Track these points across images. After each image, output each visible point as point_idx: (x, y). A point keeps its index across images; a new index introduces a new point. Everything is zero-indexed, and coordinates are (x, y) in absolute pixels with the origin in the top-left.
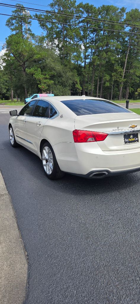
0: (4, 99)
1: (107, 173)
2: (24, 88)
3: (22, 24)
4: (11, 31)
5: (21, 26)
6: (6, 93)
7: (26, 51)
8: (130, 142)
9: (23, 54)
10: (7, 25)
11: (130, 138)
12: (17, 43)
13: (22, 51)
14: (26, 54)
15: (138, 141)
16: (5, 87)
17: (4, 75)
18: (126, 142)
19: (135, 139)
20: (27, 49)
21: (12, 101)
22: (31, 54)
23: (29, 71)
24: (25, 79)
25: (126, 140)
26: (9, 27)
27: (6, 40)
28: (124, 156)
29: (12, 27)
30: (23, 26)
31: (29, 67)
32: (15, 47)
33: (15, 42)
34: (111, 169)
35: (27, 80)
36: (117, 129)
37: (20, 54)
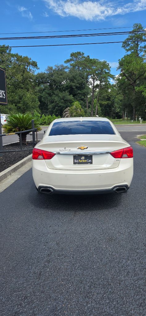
0: (116, 118)
1: (52, 190)
2: (132, 107)
3: (138, 43)
4: (126, 51)
5: (137, 45)
6: (119, 112)
7: (137, 69)
8: (79, 163)
9: (134, 73)
10: (123, 46)
11: (81, 160)
12: (129, 63)
13: (133, 70)
14: (136, 73)
16: (119, 107)
17: (118, 94)
18: (75, 163)
19: (88, 161)
20: (138, 67)
21: (124, 120)
22: (142, 72)
23: (138, 89)
24: (134, 97)
25: (76, 161)
26: (125, 48)
27: (118, 62)
28: (66, 175)
29: (127, 48)
30: (139, 44)
31: (138, 85)
32: (126, 67)
33: (126, 63)
34: (55, 187)
35: (136, 98)
36: (63, 149)
37: (131, 73)
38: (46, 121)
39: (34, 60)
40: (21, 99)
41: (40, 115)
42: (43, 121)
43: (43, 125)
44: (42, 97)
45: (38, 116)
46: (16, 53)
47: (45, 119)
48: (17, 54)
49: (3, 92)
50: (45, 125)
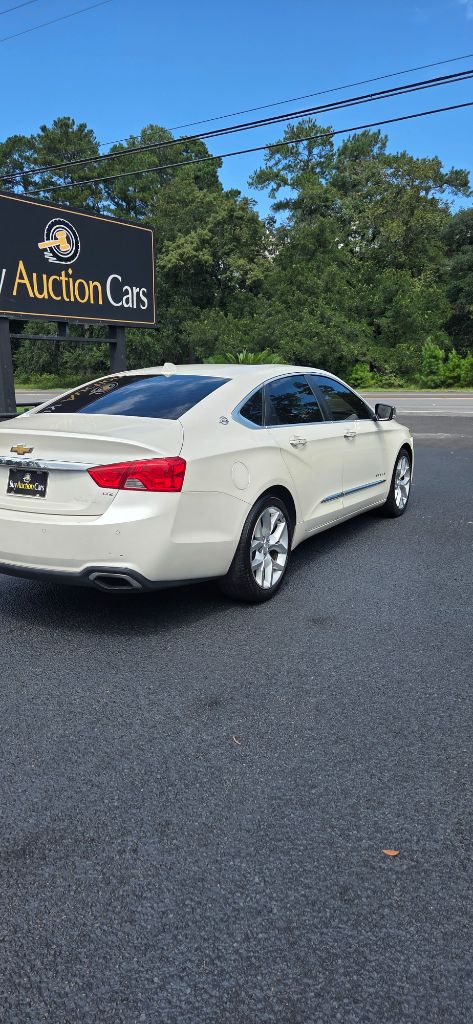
8: (18, 491)
11: (23, 482)
15: (43, 494)
19: (37, 487)
25: (13, 484)
38: (459, 376)
39: (458, 168)
40: (389, 300)
41: (441, 353)
42: (452, 375)
43: (449, 386)
44: (461, 290)
45: (435, 357)
46: (401, 151)
47: (458, 366)
48: (404, 155)
49: (138, 294)
50: (458, 386)
